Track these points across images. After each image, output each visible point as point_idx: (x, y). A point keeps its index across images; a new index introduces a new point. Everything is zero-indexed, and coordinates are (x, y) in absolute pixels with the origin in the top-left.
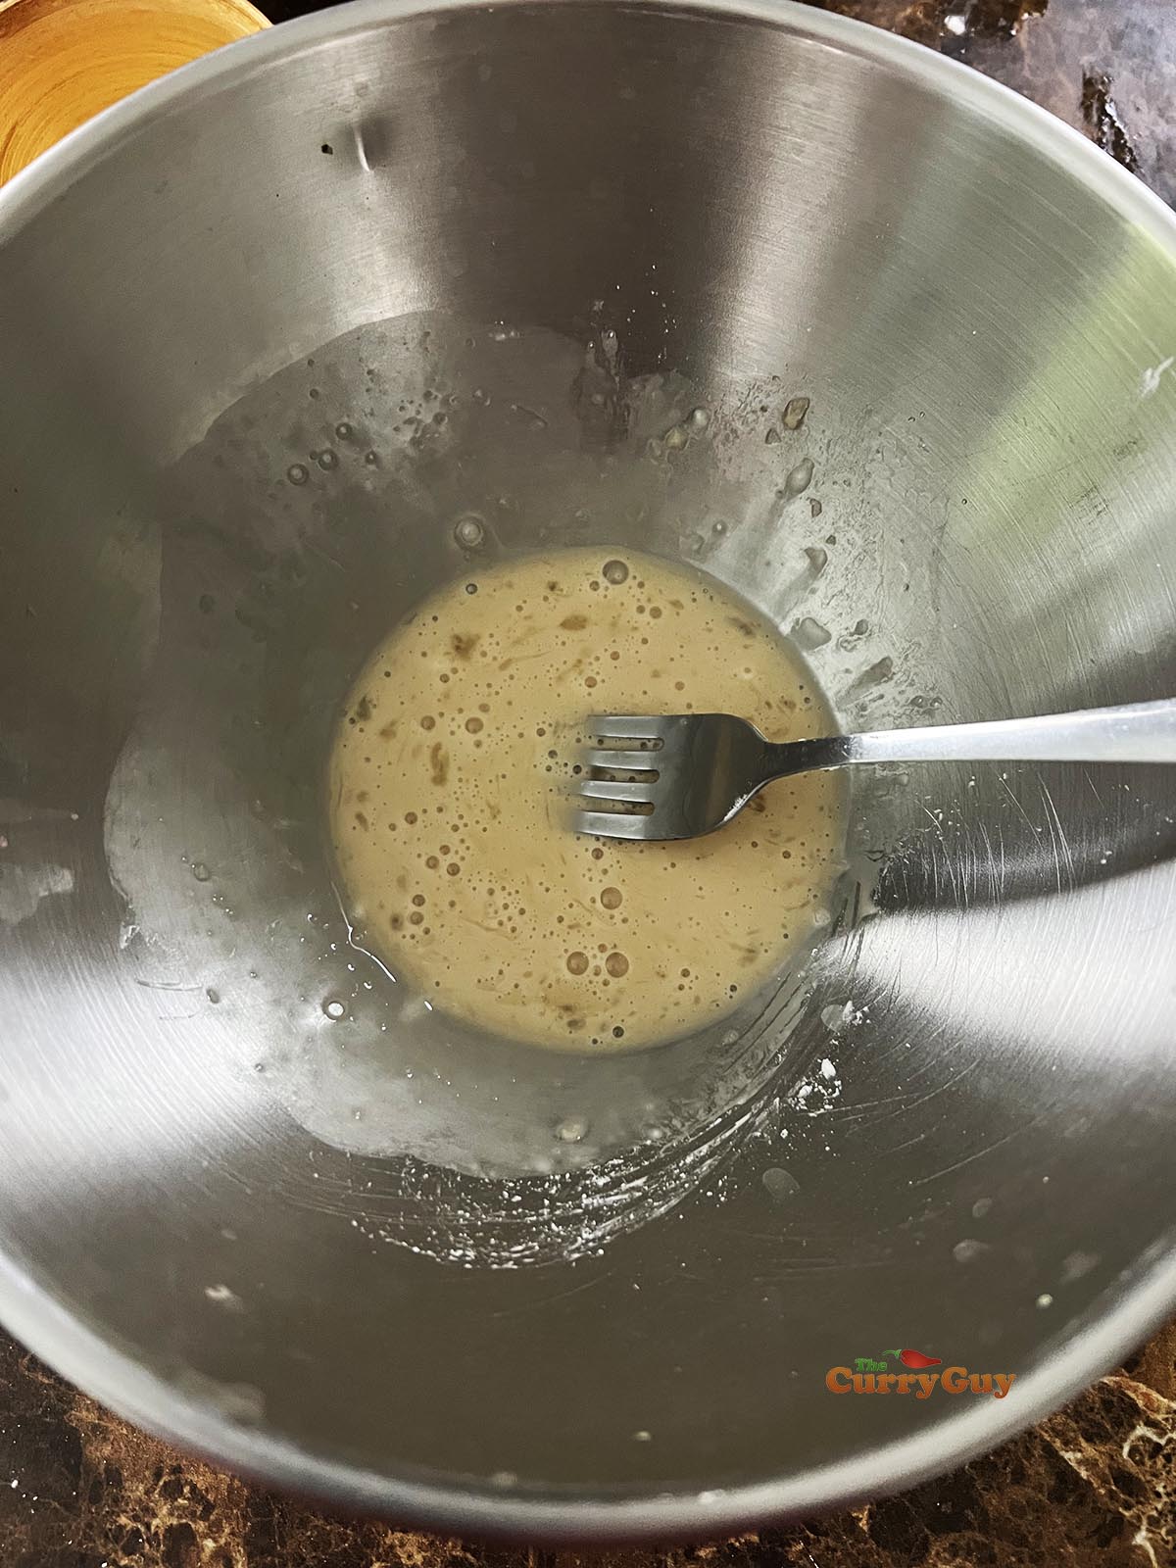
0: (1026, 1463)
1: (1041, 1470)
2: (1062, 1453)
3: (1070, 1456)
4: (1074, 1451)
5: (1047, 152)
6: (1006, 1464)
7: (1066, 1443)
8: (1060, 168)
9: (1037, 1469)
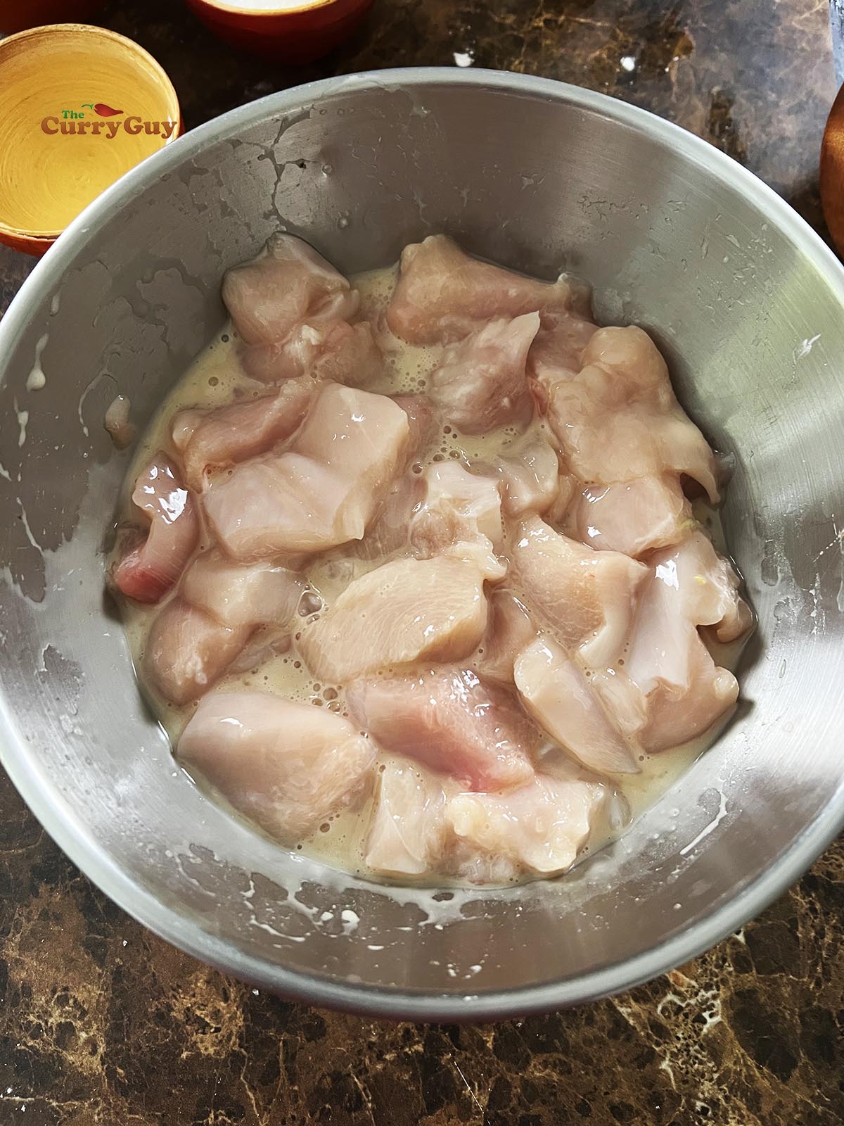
0: (595, 1012)
1: (605, 1018)
2: (619, 1008)
3: (624, 1010)
4: (626, 1007)
5: (752, 201)
6: (583, 1012)
7: (621, 1002)
8: (758, 211)
9: (602, 1017)
